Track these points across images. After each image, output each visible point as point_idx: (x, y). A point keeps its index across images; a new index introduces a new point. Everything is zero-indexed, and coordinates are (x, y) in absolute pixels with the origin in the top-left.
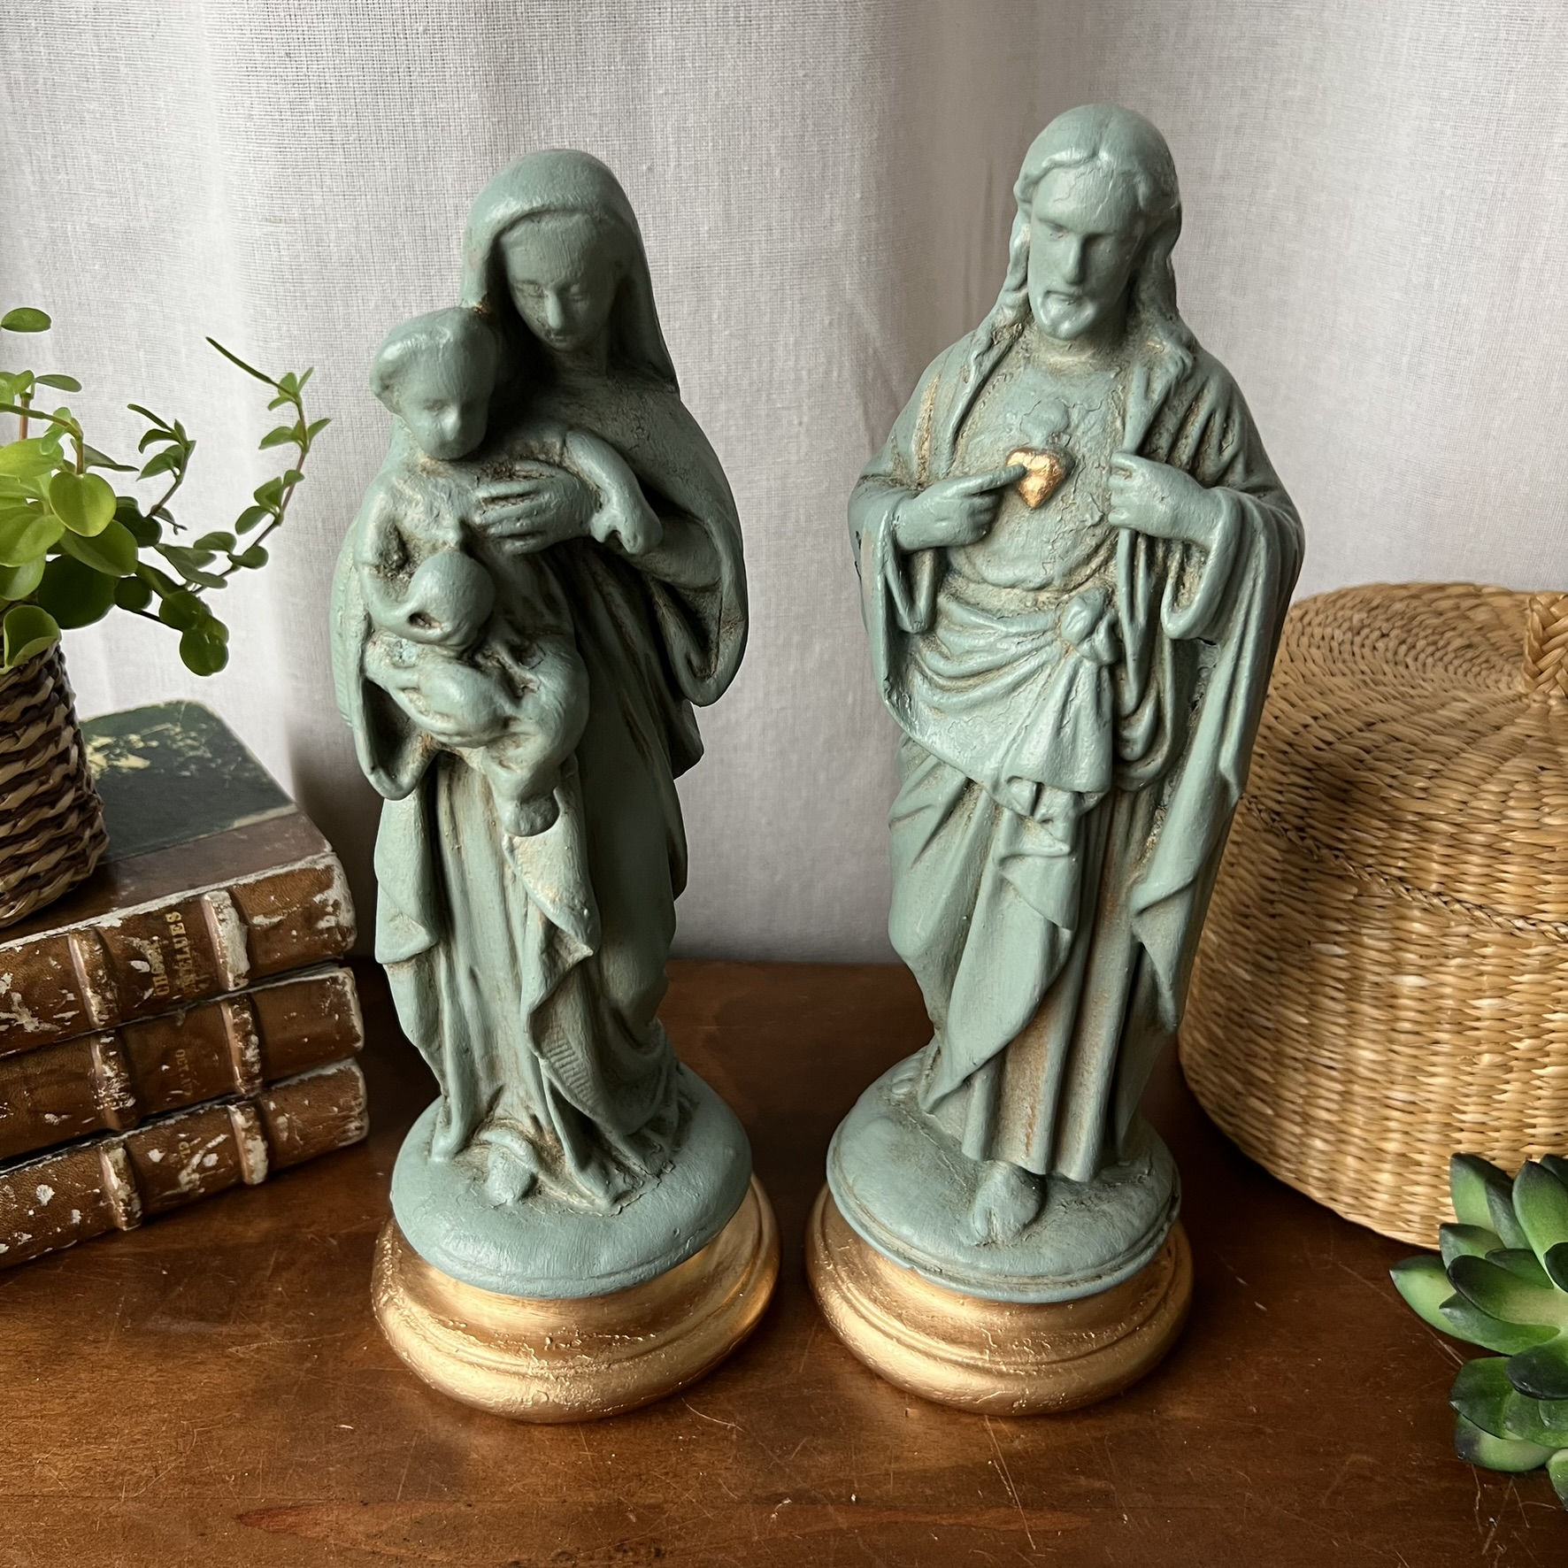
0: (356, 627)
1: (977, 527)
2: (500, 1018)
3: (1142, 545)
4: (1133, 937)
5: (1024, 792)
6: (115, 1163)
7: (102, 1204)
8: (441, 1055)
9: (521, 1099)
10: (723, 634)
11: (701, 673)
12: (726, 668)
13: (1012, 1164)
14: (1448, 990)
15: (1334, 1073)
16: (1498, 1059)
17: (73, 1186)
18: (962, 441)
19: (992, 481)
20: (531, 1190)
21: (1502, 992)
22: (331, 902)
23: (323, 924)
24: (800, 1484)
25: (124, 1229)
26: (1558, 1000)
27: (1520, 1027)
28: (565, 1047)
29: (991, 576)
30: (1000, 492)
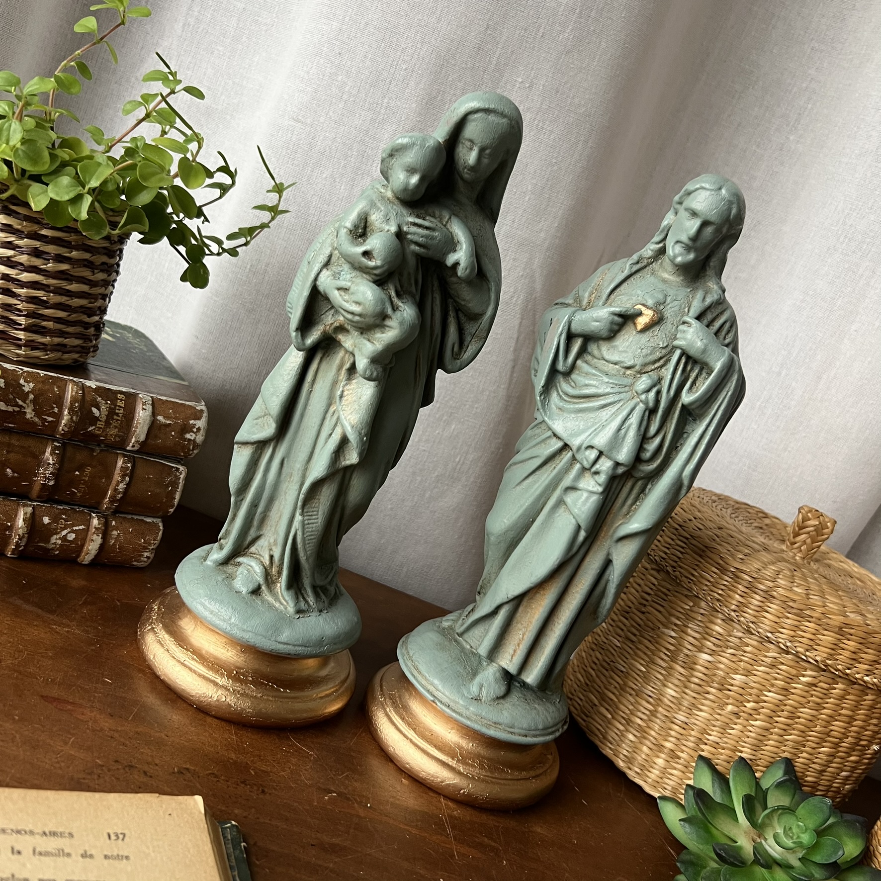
0: (322, 259)
1: (611, 330)
2: (283, 493)
3: (683, 360)
4: (608, 554)
5: (592, 455)
6: (25, 514)
7: (7, 533)
8: (240, 504)
9: (270, 544)
10: (473, 342)
11: (456, 356)
12: (468, 358)
13: (499, 665)
14: (722, 666)
15: (651, 700)
16: (736, 709)
18: (612, 296)
19: (625, 311)
20: (256, 591)
21: (748, 673)
22: (197, 427)
23: (188, 436)
24: (342, 789)
25: (9, 554)
26: (773, 685)
27: (751, 694)
28: (315, 513)
29: (607, 357)
30: (626, 319)
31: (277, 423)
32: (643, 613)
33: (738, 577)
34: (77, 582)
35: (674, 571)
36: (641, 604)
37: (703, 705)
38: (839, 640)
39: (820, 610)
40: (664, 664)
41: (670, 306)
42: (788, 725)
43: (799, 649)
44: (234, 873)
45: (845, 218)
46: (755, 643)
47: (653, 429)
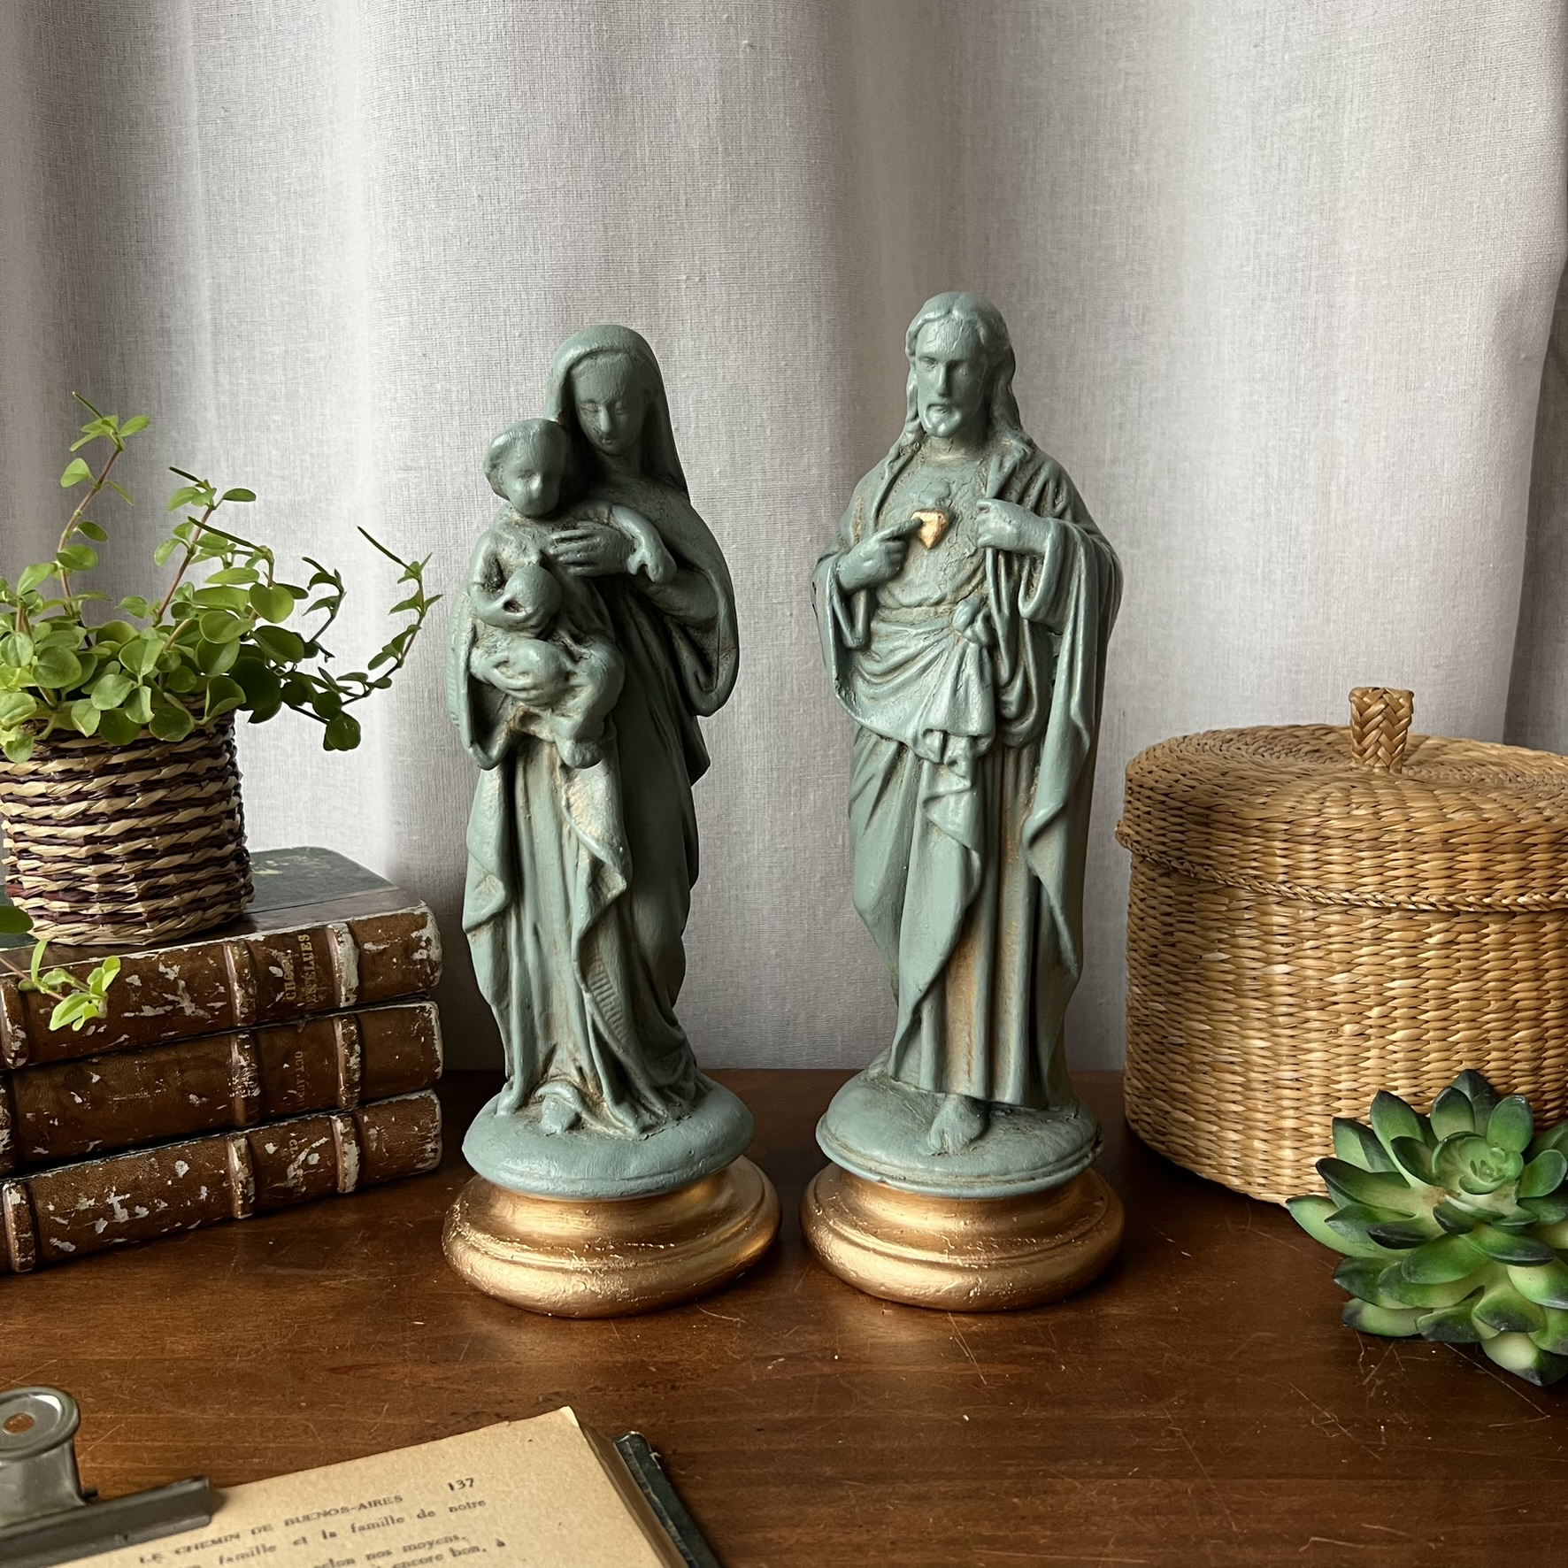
0: (466, 636)
1: (892, 564)
2: (556, 973)
3: (1002, 559)
4: (1030, 870)
5: (935, 740)
6: (239, 1149)
7: (224, 1185)
8: (508, 1013)
9: (571, 1054)
10: (721, 661)
11: (707, 688)
12: (724, 684)
13: (958, 1094)
14: (1309, 972)
16: (1357, 1027)
17: (203, 1165)
18: (881, 517)
19: (899, 529)
20: (576, 1124)
21: (1349, 966)
22: (424, 939)
23: (417, 956)
24: (793, 1350)
25: (239, 1215)
26: (1393, 969)
27: (1368, 996)
28: (604, 981)
29: (906, 601)
30: (906, 539)
31: (502, 878)
32: (1173, 945)
33: (1267, 832)
34: (347, 1218)
35: (1182, 864)
36: (1165, 934)
37: (1308, 1041)
38: (1451, 859)
39: (1402, 827)
40: (1231, 1007)
41: (959, 494)
42: (1445, 1019)
43: (1399, 898)
44: (646, 1491)
45: (1255, 247)
46: (1337, 917)
47: (1004, 672)
